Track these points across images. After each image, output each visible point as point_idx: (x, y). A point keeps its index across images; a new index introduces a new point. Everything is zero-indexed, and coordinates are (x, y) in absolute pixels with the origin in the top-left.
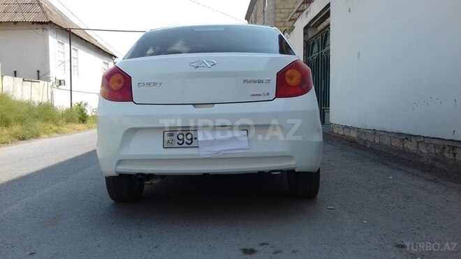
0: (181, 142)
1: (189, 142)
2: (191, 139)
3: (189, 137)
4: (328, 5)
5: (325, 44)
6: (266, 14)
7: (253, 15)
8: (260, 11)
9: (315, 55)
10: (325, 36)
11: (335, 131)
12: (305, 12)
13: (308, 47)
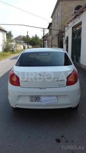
0: (36, 100)
1: (38, 100)
2: (39, 99)
3: (38, 98)
4: (81, 22)
5: (79, 35)
6: (59, 17)
7: (54, 17)
8: (56, 16)
9: (76, 38)
10: (80, 32)
11: (82, 66)
12: (73, 22)
13: (73, 34)
